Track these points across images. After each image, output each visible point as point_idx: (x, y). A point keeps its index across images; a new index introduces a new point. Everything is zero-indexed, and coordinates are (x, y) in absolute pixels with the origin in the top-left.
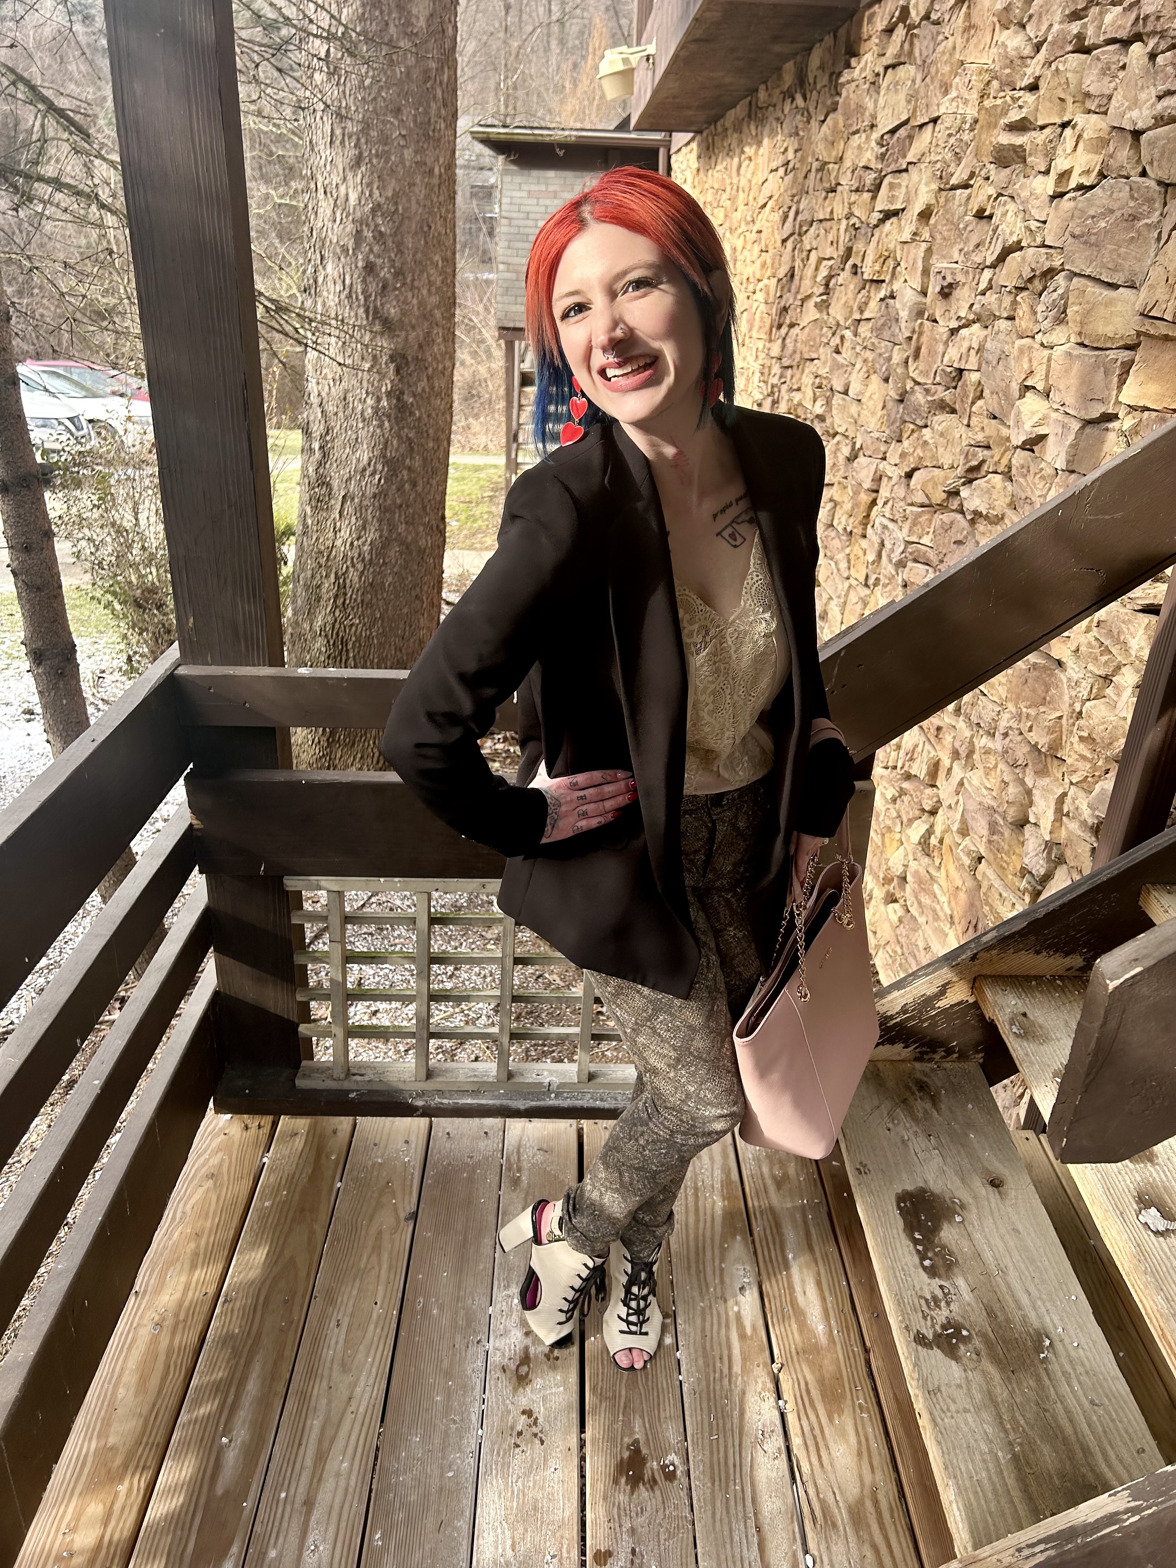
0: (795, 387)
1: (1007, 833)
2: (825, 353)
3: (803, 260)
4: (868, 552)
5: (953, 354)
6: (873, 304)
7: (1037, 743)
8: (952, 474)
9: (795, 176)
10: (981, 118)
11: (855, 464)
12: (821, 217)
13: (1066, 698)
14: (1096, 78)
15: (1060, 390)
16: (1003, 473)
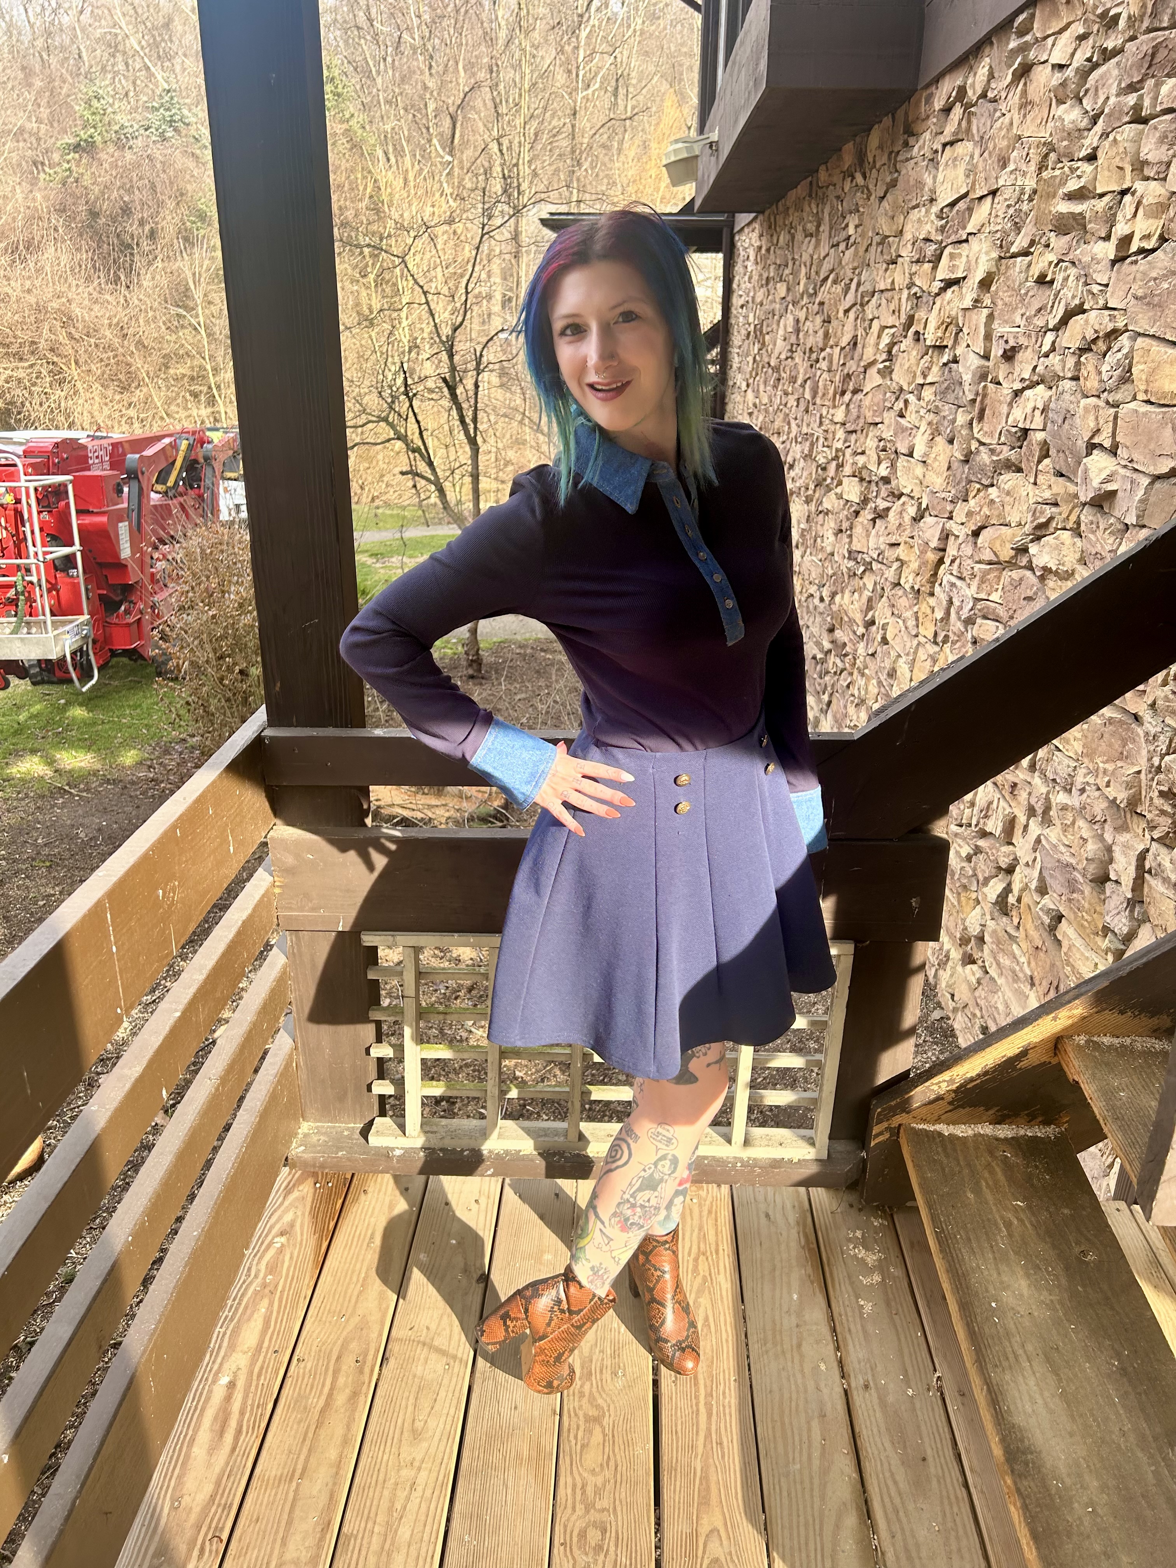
0: (859, 451)
1: (1087, 889)
2: (889, 417)
3: (865, 329)
4: (936, 609)
5: (1018, 414)
6: (935, 369)
7: (1115, 799)
8: (1019, 532)
9: (856, 249)
10: (1040, 189)
11: (921, 524)
12: (882, 287)
13: (1144, 753)
14: (1153, 146)
15: (1127, 447)
16: (1071, 529)
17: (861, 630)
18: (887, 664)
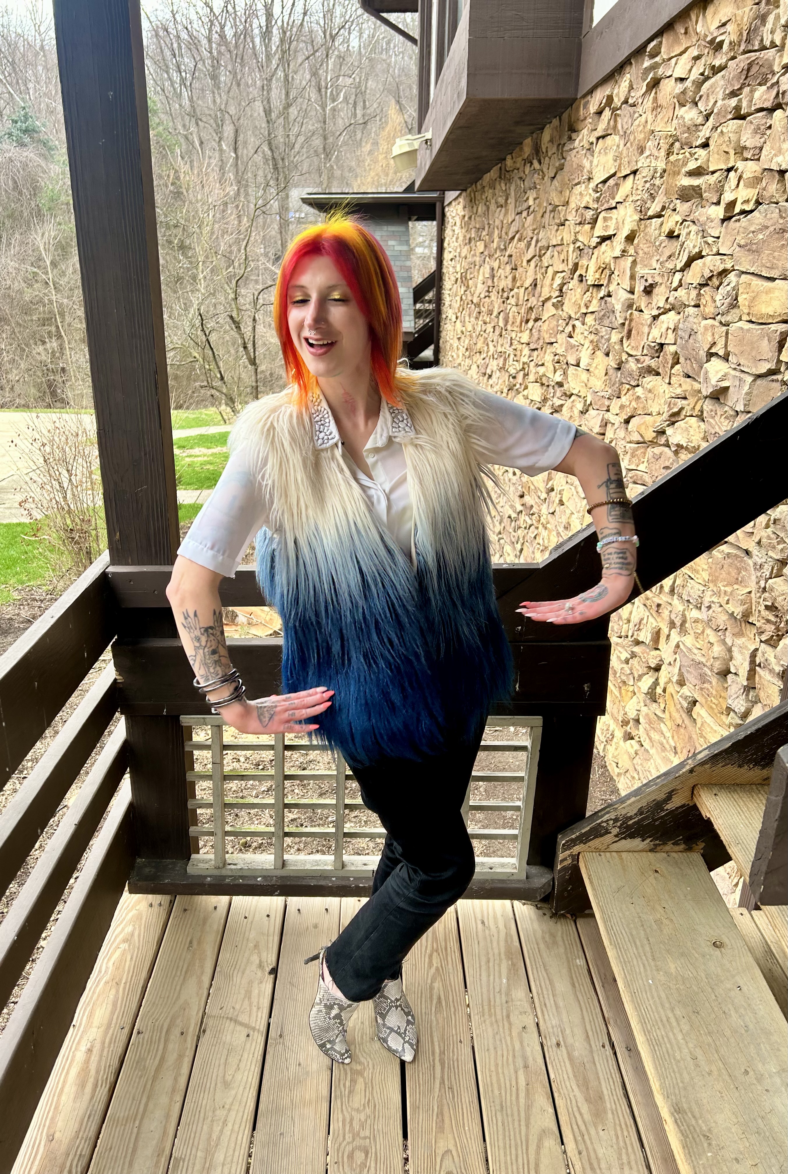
0: (540, 363)
1: (713, 680)
2: (562, 338)
3: (542, 274)
5: (656, 334)
6: (595, 302)
7: (733, 612)
8: (659, 419)
9: (535, 215)
10: (668, 168)
11: (587, 415)
12: (555, 243)
13: (754, 578)
14: (750, 136)
15: (736, 355)
16: (696, 416)
17: (544, 495)
18: (564, 520)
